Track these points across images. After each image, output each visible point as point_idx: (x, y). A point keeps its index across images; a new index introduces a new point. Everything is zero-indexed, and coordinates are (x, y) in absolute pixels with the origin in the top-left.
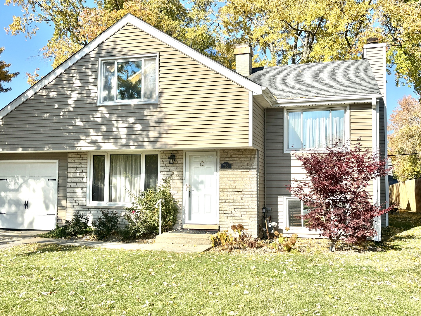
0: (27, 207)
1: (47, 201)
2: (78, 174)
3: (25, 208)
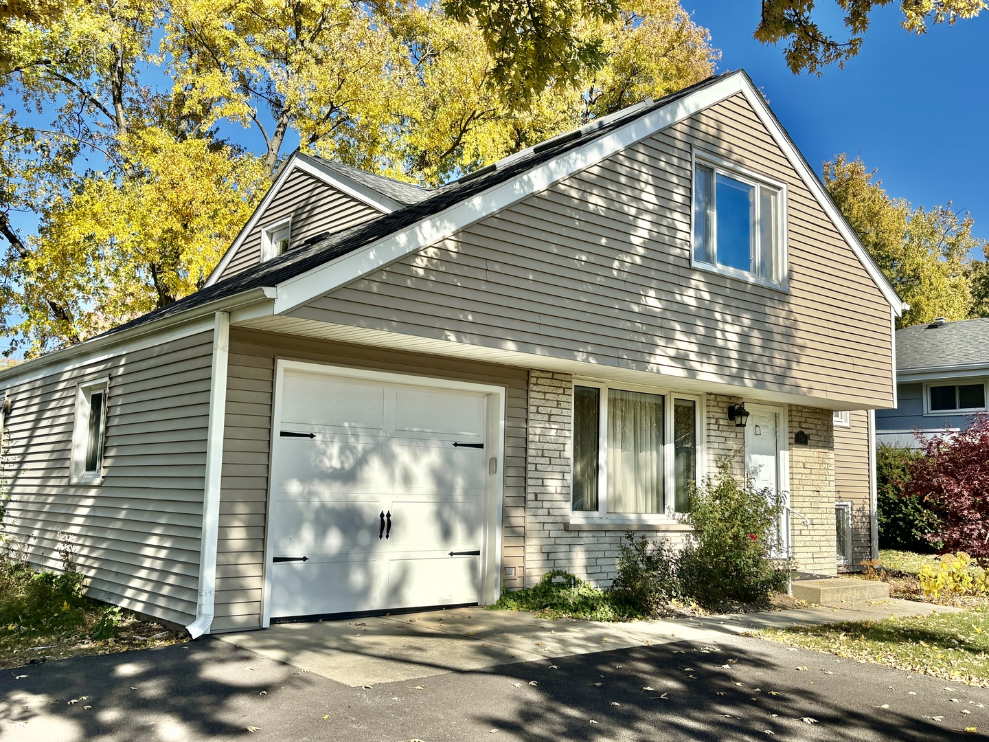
0: (388, 533)
1: (447, 513)
2: (553, 432)
3: (381, 537)
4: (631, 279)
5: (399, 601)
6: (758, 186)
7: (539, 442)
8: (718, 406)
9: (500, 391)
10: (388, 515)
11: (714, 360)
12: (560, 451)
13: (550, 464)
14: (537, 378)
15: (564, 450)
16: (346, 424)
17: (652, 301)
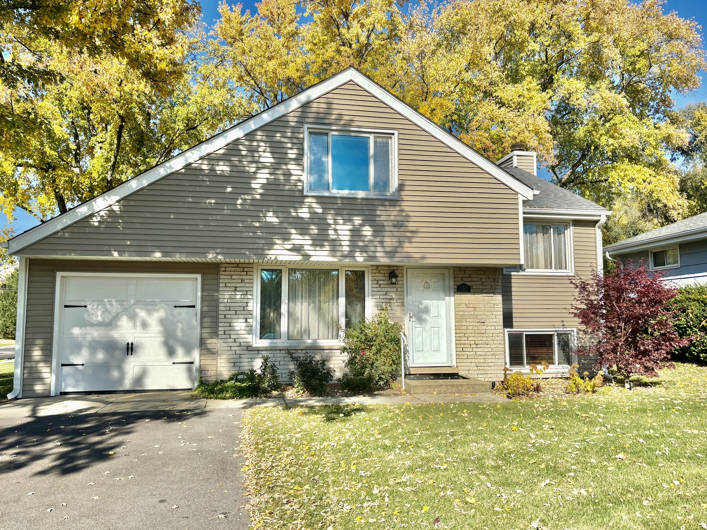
0: (132, 352)
1: (171, 342)
2: (238, 297)
3: (128, 354)
4: (251, 208)
5: (141, 385)
6: (372, 137)
7: (227, 302)
8: (379, 273)
9: (199, 277)
10: (132, 344)
11: (327, 248)
12: (244, 307)
13: (236, 314)
14: (225, 267)
15: (247, 306)
16: (106, 300)
17: (271, 218)
